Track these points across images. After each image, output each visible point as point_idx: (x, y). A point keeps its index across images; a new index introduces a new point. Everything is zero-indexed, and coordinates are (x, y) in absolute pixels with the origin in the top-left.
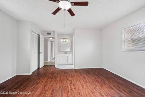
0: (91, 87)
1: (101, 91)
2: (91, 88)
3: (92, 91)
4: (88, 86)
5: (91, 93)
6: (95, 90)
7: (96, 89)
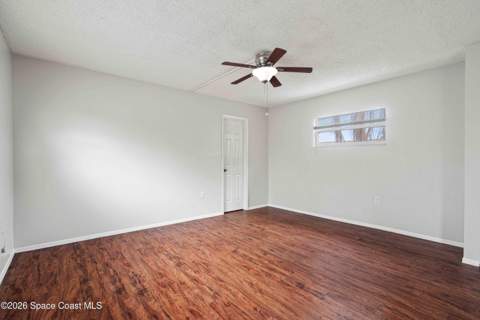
0: (228, 293)
1: (196, 291)
2: (227, 288)
3: (222, 281)
4: (240, 295)
5: (222, 277)
6: (215, 287)
7: (212, 293)
